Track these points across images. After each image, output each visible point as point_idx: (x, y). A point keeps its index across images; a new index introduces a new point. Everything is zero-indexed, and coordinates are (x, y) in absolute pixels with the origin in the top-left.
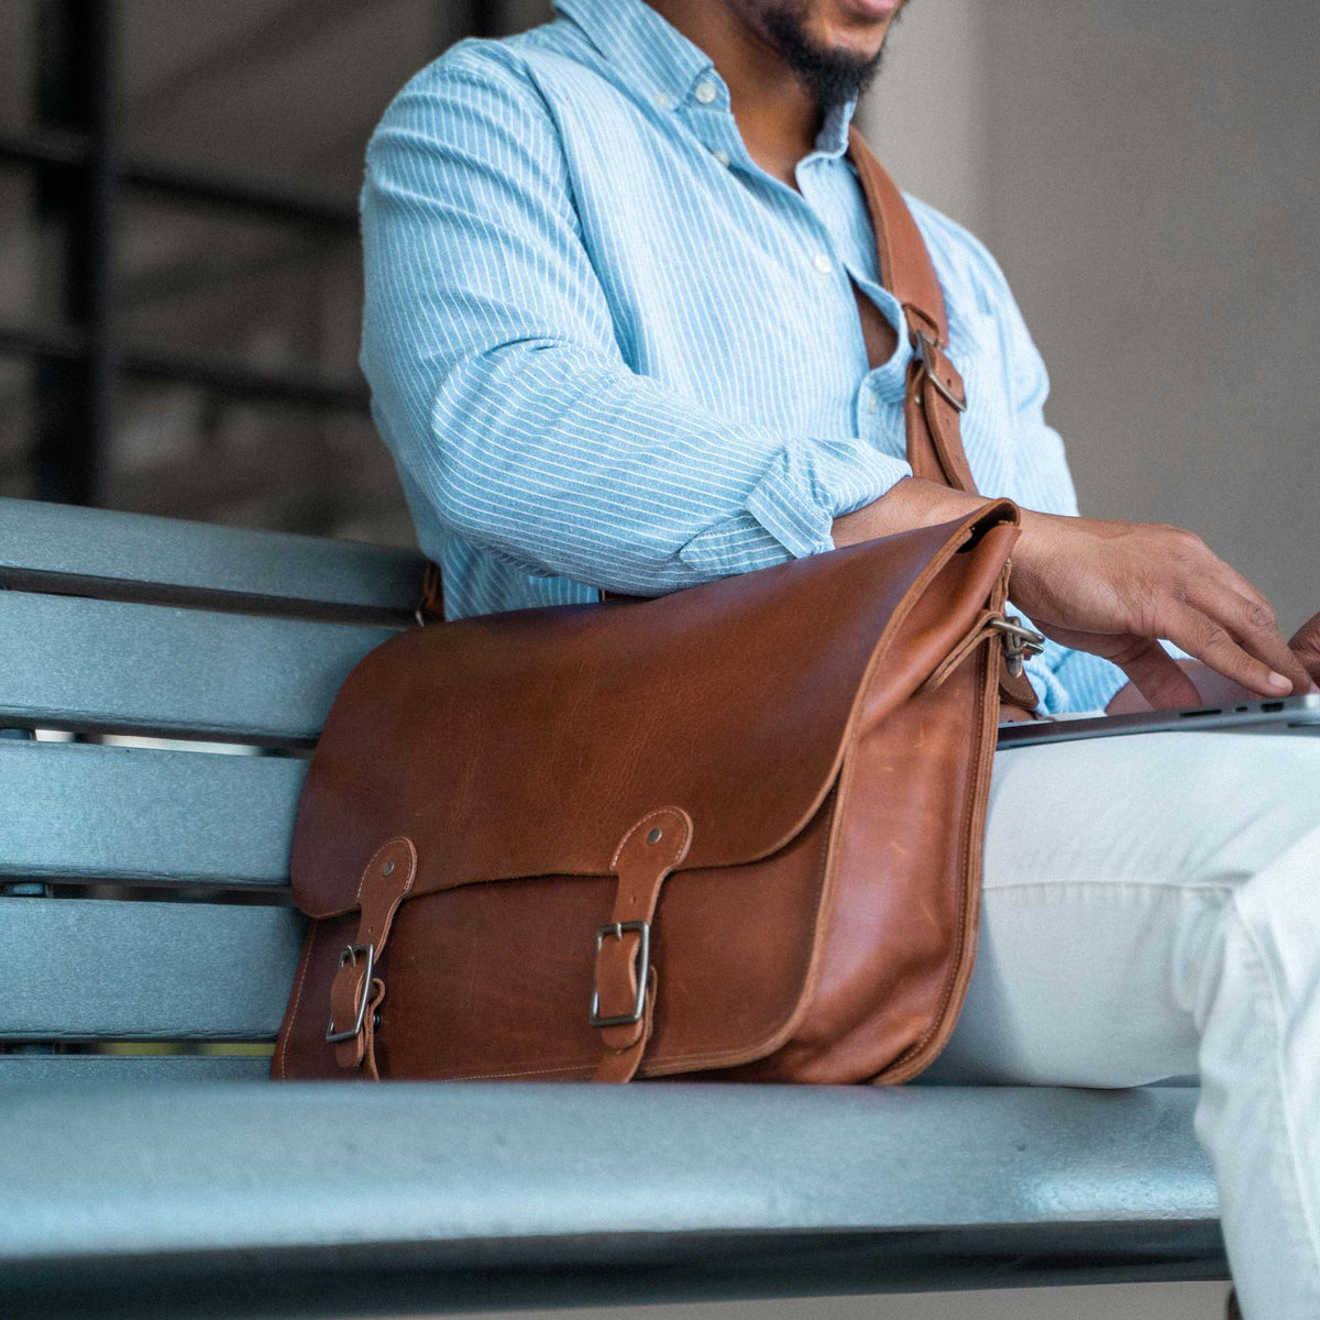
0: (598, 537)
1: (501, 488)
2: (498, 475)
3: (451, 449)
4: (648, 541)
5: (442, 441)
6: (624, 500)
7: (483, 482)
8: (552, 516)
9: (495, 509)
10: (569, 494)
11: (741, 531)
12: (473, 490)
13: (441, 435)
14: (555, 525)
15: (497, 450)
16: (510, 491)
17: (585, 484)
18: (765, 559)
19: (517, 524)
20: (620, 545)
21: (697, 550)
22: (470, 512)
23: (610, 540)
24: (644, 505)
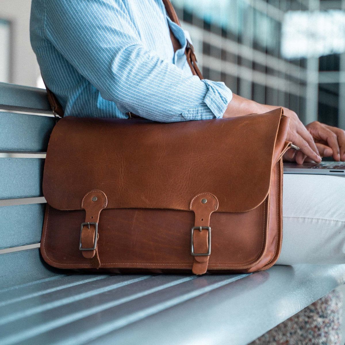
0: (160, 107)
1: (135, 91)
2: (134, 87)
3: (119, 78)
4: (175, 109)
5: (116, 75)
6: (169, 97)
7: (129, 89)
8: (148, 100)
9: (131, 97)
10: (155, 95)
11: (201, 108)
12: (125, 90)
13: (115, 73)
14: (148, 103)
15: (133, 79)
16: (138, 92)
17: (160, 92)
18: (207, 116)
19: (137, 101)
20: (166, 109)
21: (187, 113)
22: (123, 97)
23: (163, 108)
24: (175, 99)
